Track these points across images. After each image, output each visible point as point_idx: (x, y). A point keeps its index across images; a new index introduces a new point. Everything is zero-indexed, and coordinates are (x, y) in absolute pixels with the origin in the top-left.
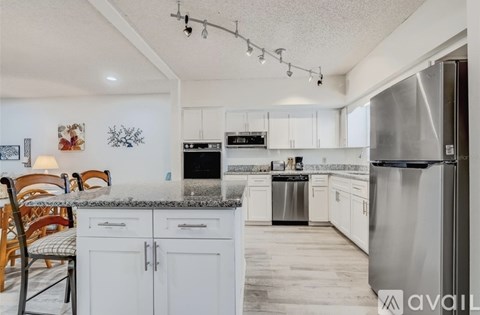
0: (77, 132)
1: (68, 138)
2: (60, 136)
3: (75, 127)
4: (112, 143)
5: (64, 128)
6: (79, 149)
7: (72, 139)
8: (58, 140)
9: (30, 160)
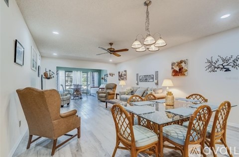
0: (183, 65)
1: (177, 69)
2: (172, 68)
3: (181, 62)
4: (210, 70)
5: (175, 63)
6: (184, 75)
7: (180, 70)
8: (171, 71)
9: (158, 82)
